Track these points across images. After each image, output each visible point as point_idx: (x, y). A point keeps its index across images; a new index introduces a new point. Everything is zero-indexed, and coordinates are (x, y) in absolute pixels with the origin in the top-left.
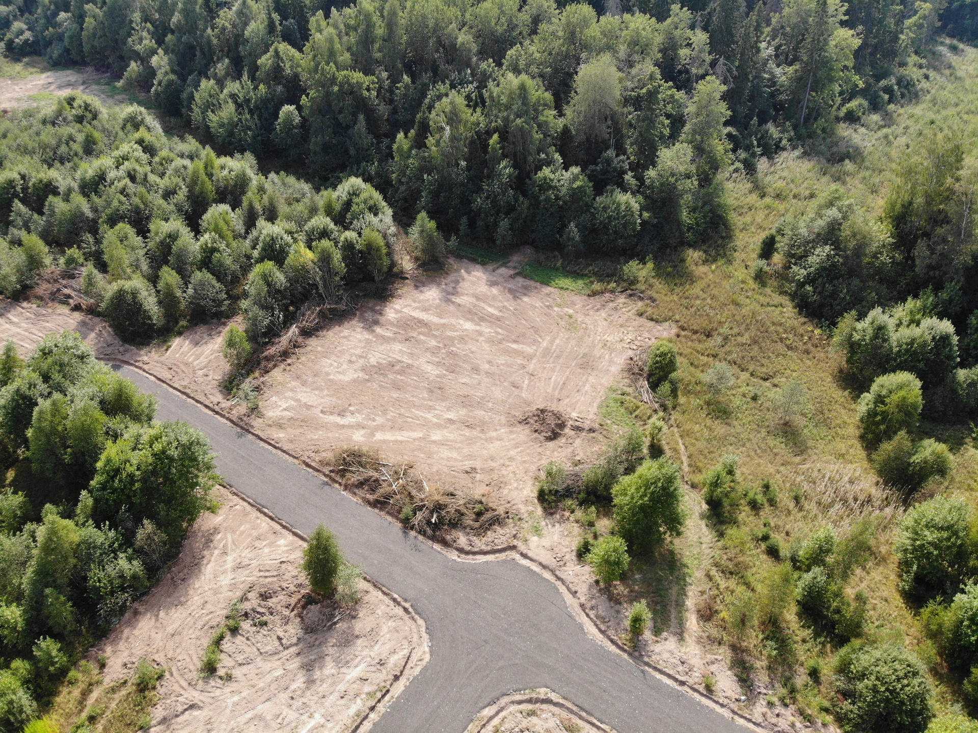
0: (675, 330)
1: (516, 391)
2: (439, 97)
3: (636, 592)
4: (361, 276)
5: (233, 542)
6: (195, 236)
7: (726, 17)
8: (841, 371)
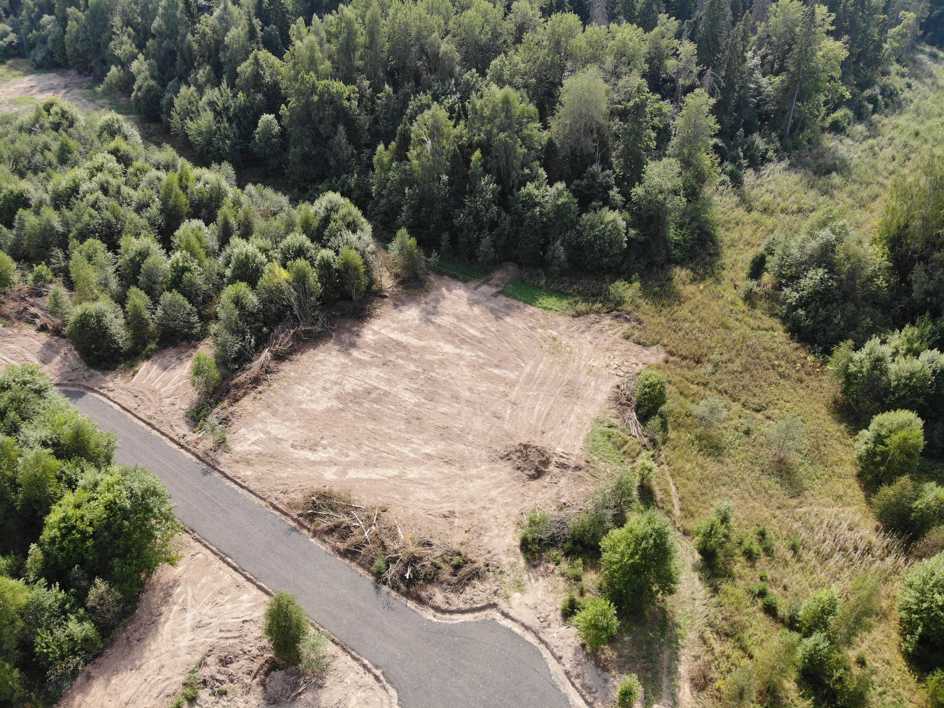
0: (663, 355)
1: (498, 422)
2: (421, 108)
3: (625, 656)
4: (338, 296)
5: (193, 596)
6: (167, 253)
7: (712, 26)
8: (835, 402)
